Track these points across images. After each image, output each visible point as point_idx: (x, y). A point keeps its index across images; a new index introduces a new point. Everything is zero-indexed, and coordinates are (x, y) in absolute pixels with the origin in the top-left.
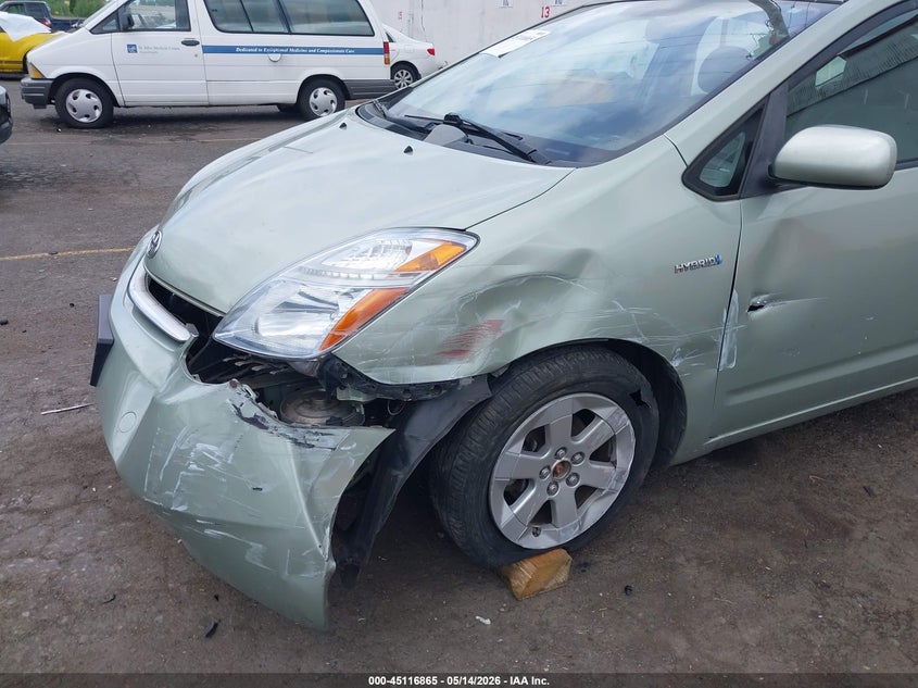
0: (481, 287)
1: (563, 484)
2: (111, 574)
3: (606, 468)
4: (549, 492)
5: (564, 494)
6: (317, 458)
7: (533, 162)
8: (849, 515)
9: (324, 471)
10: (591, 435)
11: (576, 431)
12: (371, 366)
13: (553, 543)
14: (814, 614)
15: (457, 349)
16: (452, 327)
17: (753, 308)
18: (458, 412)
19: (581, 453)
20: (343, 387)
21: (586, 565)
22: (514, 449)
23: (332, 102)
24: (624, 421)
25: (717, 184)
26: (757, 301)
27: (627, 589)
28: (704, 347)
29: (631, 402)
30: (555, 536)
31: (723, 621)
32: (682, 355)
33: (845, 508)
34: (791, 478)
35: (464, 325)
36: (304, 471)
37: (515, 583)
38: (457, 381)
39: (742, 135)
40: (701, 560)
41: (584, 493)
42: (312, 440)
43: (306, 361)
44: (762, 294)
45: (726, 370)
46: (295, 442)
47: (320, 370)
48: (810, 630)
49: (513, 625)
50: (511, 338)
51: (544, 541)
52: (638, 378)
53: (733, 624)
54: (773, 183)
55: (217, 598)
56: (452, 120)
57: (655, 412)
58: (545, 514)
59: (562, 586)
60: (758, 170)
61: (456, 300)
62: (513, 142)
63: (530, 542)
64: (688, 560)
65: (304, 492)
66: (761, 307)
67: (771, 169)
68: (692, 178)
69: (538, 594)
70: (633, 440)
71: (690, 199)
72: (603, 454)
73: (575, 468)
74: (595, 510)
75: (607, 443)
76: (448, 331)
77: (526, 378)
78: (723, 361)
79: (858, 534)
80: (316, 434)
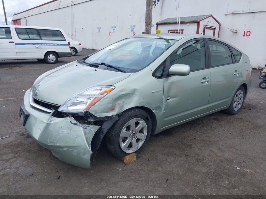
0: (116, 96)
1: (134, 138)
2: (30, 170)
3: (142, 134)
4: (131, 140)
5: (134, 140)
6: (87, 131)
7: (123, 72)
8: (191, 143)
9: (89, 133)
10: (139, 127)
11: (136, 126)
12: (95, 113)
13: (132, 152)
14: (186, 161)
15: (112, 109)
16: (111, 105)
17: (167, 100)
18: (113, 122)
19: (137, 131)
20: (89, 118)
21: (139, 157)
22: (124, 130)
23: (54, 58)
24: (145, 124)
25: (158, 76)
26: (168, 98)
27: (148, 160)
28: (159, 108)
29: (146, 120)
30: (133, 150)
31: (168, 164)
32: (155, 110)
33: (190, 142)
34: (179, 138)
35: (113, 104)
36: (85, 133)
37: (125, 161)
38: (112, 116)
39: (162, 66)
40: (163, 154)
41: (138, 140)
42: (86, 127)
43: (82, 113)
44: (169, 97)
45: (163, 112)
46: (83, 127)
47: (85, 115)
48: (185, 164)
49: (126, 169)
50: (122, 107)
51: (130, 151)
52: (147, 114)
53: (170, 164)
54: (169, 75)
55: (58, 172)
56: (103, 64)
57: (151, 122)
58: (130, 146)
59: (135, 161)
60: (166, 73)
61: (112, 99)
62: (118, 68)
63: (128, 152)
64: (160, 154)
65: (85, 138)
66: (169, 99)
67: (168, 72)
68: (154, 74)
69: (130, 163)
70: (147, 128)
71: (154, 79)
72: (141, 131)
73: (136, 134)
74: (141, 144)
75: (142, 129)
76: (110, 105)
77: (126, 115)
78: (163, 110)
79: (193, 146)
80: (87, 126)
